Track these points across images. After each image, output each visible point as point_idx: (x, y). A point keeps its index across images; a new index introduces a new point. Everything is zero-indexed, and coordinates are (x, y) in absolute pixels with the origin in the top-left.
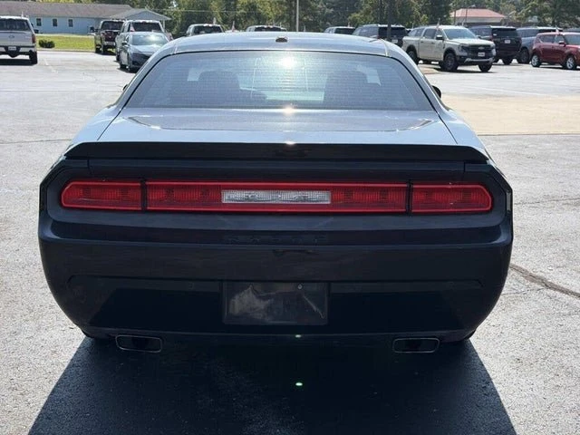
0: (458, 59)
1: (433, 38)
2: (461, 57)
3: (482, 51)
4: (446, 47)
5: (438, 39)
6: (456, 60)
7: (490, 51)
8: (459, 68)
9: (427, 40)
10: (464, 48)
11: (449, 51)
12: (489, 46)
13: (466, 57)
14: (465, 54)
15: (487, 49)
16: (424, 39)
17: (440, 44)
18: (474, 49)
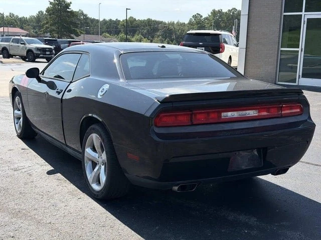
0: (35, 55)
1: (18, 43)
2: (37, 54)
3: (48, 51)
4: (27, 49)
5: (22, 44)
6: (34, 56)
7: (52, 51)
8: (36, 60)
9: (14, 44)
10: (38, 49)
11: (30, 51)
12: (51, 48)
13: (40, 54)
14: (39, 53)
15: (50, 50)
16: (12, 44)
17: (23, 47)
18: (43, 50)
